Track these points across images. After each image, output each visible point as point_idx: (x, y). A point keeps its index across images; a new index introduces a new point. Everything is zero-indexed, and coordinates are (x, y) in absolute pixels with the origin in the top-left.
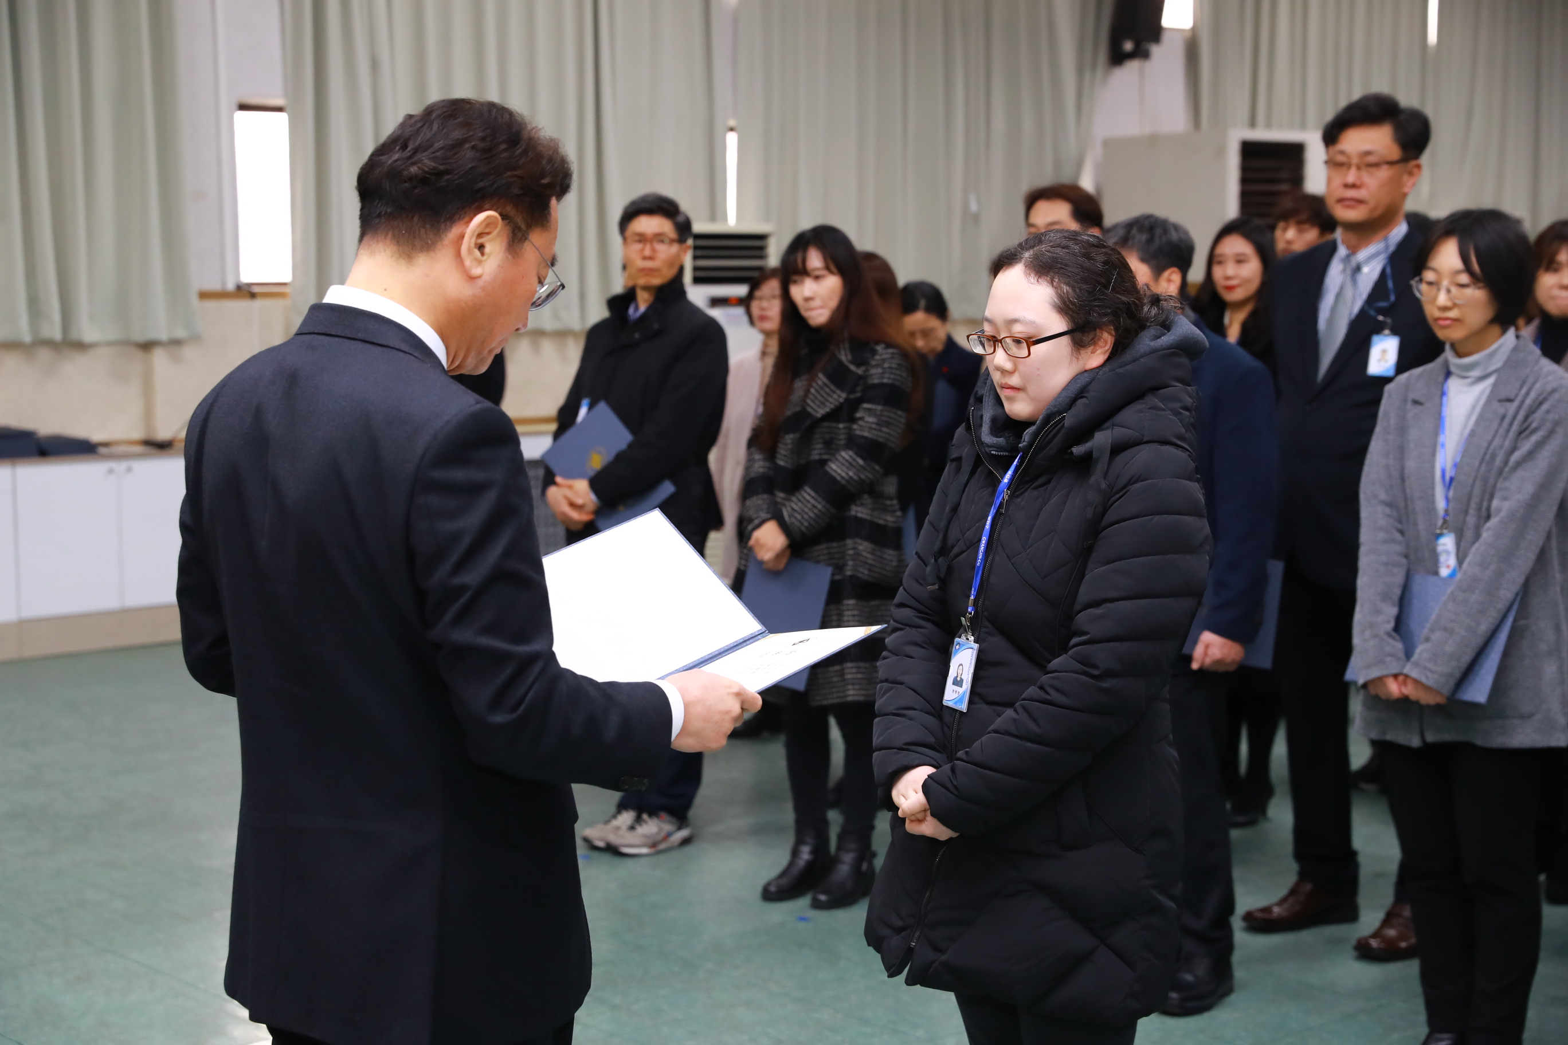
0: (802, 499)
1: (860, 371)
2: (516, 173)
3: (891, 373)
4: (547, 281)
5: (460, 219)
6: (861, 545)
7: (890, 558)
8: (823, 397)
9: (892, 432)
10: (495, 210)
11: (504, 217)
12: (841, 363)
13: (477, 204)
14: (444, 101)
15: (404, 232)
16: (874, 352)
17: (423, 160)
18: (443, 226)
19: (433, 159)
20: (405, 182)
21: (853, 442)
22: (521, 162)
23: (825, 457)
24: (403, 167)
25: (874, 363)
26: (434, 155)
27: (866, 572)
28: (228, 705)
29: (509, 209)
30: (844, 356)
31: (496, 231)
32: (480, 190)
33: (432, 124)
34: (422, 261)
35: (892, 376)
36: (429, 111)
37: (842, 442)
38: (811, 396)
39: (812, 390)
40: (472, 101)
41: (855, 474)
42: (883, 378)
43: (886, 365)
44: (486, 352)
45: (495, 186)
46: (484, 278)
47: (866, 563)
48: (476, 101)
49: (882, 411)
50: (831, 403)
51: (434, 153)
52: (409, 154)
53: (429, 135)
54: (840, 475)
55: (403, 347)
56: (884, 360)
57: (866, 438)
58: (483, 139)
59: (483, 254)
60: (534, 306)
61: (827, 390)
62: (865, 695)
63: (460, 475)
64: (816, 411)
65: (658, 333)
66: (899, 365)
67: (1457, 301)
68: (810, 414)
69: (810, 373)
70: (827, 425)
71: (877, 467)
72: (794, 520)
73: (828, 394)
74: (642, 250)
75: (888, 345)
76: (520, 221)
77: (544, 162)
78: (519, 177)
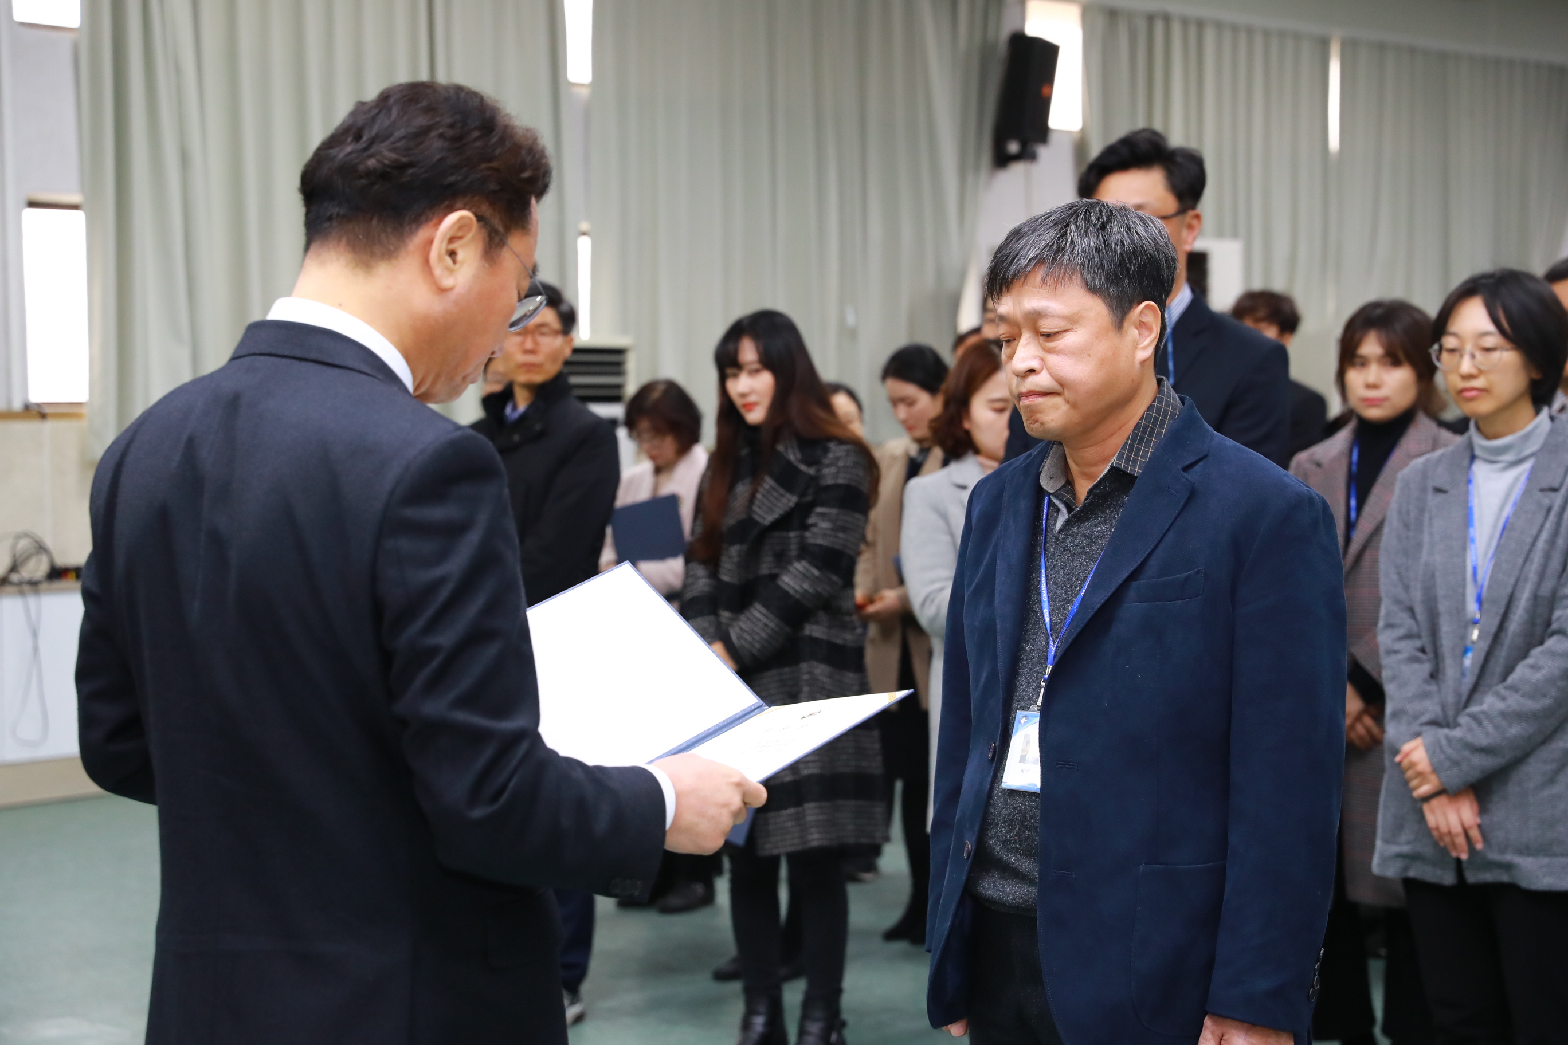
0: (751, 618)
1: (812, 471)
2: (494, 164)
3: (846, 473)
5: (428, 220)
6: (817, 667)
7: (850, 682)
8: (770, 501)
9: (851, 538)
10: (469, 210)
11: (479, 218)
12: (789, 463)
13: (446, 203)
14: (402, 85)
15: (361, 236)
16: (826, 450)
17: (382, 152)
18: (407, 228)
19: (393, 150)
20: (361, 177)
21: (806, 552)
22: (497, 152)
23: (775, 571)
24: (357, 160)
25: (826, 461)
26: (394, 145)
29: (485, 209)
30: (793, 456)
31: (470, 235)
32: (451, 185)
33: (390, 110)
34: (382, 269)
35: (848, 476)
36: (384, 99)
37: (794, 554)
38: (757, 502)
39: (758, 495)
41: (810, 586)
42: (837, 478)
43: (841, 464)
44: (459, 379)
45: (469, 180)
46: (456, 291)
47: (823, 688)
48: (439, 84)
49: (837, 515)
50: (779, 508)
51: (394, 143)
52: (363, 146)
53: (388, 122)
54: (793, 588)
55: (364, 368)
56: (838, 459)
57: (820, 546)
58: (452, 126)
59: (455, 262)
61: (775, 494)
62: (829, 839)
63: (437, 513)
64: (763, 518)
65: (541, 435)
66: (856, 463)
67: (1483, 367)
68: (756, 523)
69: (756, 475)
70: (777, 534)
71: (835, 578)
72: (743, 642)
73: (776, 498)
74: (523, 343)
75: (841, 441)
76: (497, 222)
77: (523, 153)
78: (497, 170)
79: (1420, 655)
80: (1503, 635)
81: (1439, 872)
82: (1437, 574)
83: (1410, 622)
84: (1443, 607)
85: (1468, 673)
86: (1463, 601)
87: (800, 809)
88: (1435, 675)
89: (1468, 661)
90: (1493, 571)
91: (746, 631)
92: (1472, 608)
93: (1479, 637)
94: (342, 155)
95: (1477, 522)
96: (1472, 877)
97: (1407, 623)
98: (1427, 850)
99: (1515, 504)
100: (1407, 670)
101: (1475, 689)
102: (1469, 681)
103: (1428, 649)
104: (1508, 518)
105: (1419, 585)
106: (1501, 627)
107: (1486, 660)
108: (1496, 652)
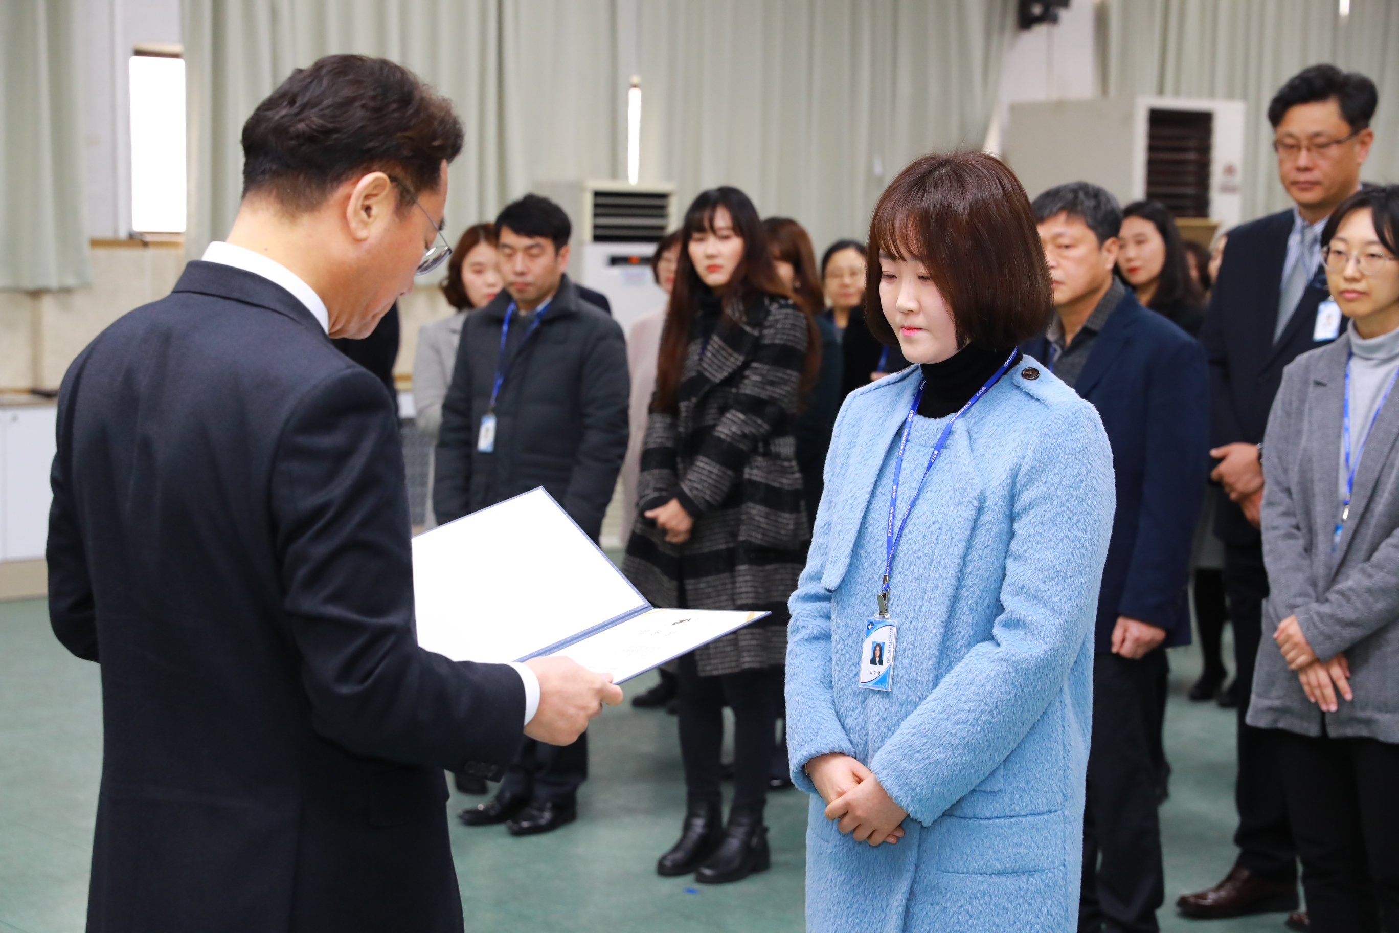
1: (755, 332)
2: (407, 134)
3: (788, 334)
4: (433, 245)
5: (347, 179)
6: (756, 509)
7: (786, 521)
8: (719, 361)
9: (778, 390)
10: (384, 172)
11: (392, 179)
12: (736, 325)
13: (365, 165)
14: (334, 57)
15: (289, 191)
16: (768, 314)
17: (311, 118)
18: (329, 186)
19: (322, 117)
20: (292, 139)
22: (412, 123)
24: (289, 124)
25: (767, 323)
26: (322, 112)
27: (760, 537)
28: (92, 670)
29: (398, 171)
31: (384, 193)
32: (369, 150)
33: (321, 80)
34: (306, 220)
35: (787, 337)
36: (319, 66)
38: (707, 361)
39: (708, 354)
40: (364, 58)
42: (776, 339)
43: (779, 326)
44: (369, 317)
45: (385, 147)
46: (369, 241)
48: (367, 58)
50: (728, 366)
51: (322, 110)
52: (297, 110)
53: (318, 92)
55: (283, 309)
56: (777, 321)
58: (374, 98)
59: (369, 216)
60: (420, 270)
61: (723, 353)
62: (760, 662)
64: (714, 376)
66: (793, 326)
67: (1366, 273)
68: (708, 380)
72: (695, 492)
73: (724, 358)
76: (409, 183)
77: (436, 123)
78: (410, 138)
79: (1295, 531)
80: (1368, 515)
81: (1305, 725)
82: (1314, 459)
83: (1287, 501)
84: (1318, 488)
85: (1337, 548)
86: (1336, 484)
88: (1309, 549)
89: (1338, 538)
90: (1363, 458)
91: (695, 482)
92: (1343, 489)
93: (1349, 517)
94: (277, 117)
95: (1351, 413)
96: (1333, 732)
97: (1284, 502)
98: (1296, 705)
99: (1385, 397)
100: (1283, 545)
101: (1343, 563)
102: (1339, 555)
103: (1302, 526)
104: (1378, 410)
105: (1296, 468)
106: (1368, 508)
107: (1353, 537)
108: (1363, 531)
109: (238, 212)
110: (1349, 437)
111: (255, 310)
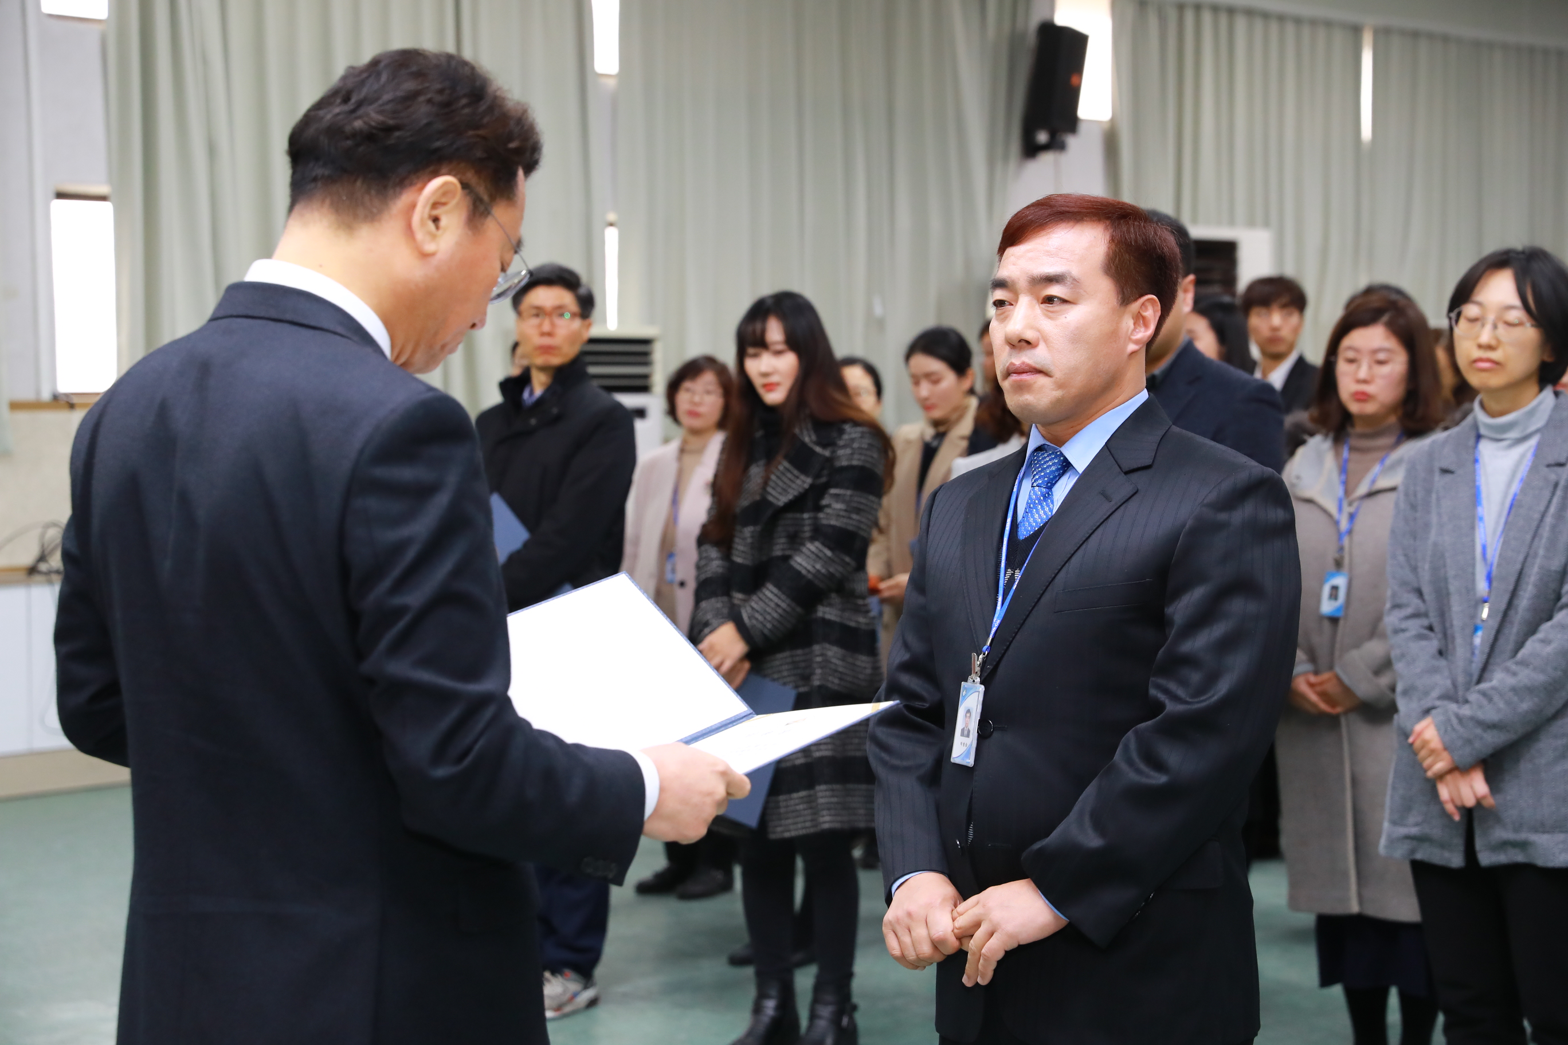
0: (764, 598)
1: (827, 453)
2: (481, 132)
3: (860, 454)
6: (829, 650)
7: (863, 665)
8: (785, 483)
9: (864, 520)
11: (465, 186)
12: (804, 445)
15: (345, 198)
16: (841, 432)
17: (369, 114)
19: (381, 112)
20: (347, 138)
21: (819, 533)
22: (486, 120)
23: (788, 553)
24: (343, 123)
25: (841, 443)
26: (382, 108)
27: (836, 681)
29: (470, 175)
30: (808, 438)
31: (454, 202)
32: (437, 151)
33: (379, 74)
34: (365, 231)
35: (863, 458)
36: (375, 63)
37: (807, 535)
38: (771, 483)
39: (773, 477)
40: (425, 53)
41: (823, 566)
42: (852, 459)
43: (856, 445)
44: (438, 347)
45: (455, 146)
46: (438, 257)
47: (836, 671)
49: (851, 496)
50: (794, 489)
51: (381, 105)
52: (352, 108)
53: (376, 87)
54: (805, 568)
55: (337, 328)
56: (853, 440)
57: (833, 527)
58: (441, 92)
61: (789, 475)
62: (841, 822)
63: (405, 473)
64: (778, 499)
65: (558, 419)
66: (870, 445)
67: (1503, 340)
68: (770, 504)
69: (770, 457)
70: (790, 515)
71: (847, 559)
72: (754, 622)
73: (790, 480)
74: (540, 325)
75: (856, 423)
76: (482, 191)
77: (512, 123)
78: (484, 138)
79: (1428, 633)
80: (1512, 613)
81: (1447, 854)
82: (1446, 554)
84: (1453, 586)
85: (1477, 652)
86: (1473, 581)
87: (812, 792)
88: (1443, 652)
89: (1478, 640)
90: (1502, 548)
92: (1482, 586)
93: (1489, 616)
95: (1484, 502)
96: (1485, 859)
97: (1415, 601)
98: (1437, 830)
99: (1522, 480)
100: (1415, 647)
101: (1485, 668)
102: (1479, 660)
103: (1437, 628)
104: (1515, 495)
105: (1427, 566)
106: (1510, 604)
107: (1496, 638)
108: (1506, 631)
109: (285, 226)
110: (1484, 527)
111: (311, 332)
